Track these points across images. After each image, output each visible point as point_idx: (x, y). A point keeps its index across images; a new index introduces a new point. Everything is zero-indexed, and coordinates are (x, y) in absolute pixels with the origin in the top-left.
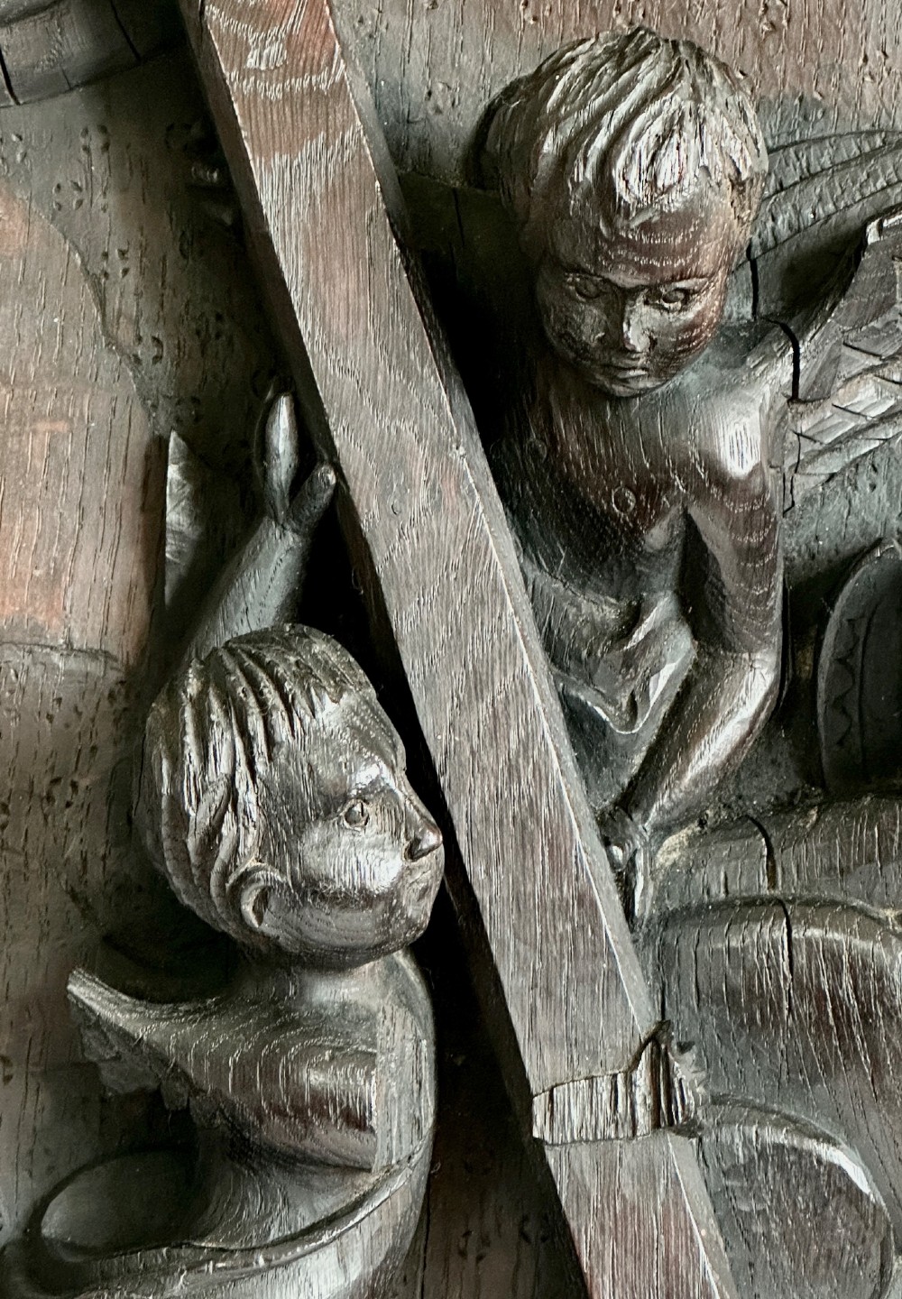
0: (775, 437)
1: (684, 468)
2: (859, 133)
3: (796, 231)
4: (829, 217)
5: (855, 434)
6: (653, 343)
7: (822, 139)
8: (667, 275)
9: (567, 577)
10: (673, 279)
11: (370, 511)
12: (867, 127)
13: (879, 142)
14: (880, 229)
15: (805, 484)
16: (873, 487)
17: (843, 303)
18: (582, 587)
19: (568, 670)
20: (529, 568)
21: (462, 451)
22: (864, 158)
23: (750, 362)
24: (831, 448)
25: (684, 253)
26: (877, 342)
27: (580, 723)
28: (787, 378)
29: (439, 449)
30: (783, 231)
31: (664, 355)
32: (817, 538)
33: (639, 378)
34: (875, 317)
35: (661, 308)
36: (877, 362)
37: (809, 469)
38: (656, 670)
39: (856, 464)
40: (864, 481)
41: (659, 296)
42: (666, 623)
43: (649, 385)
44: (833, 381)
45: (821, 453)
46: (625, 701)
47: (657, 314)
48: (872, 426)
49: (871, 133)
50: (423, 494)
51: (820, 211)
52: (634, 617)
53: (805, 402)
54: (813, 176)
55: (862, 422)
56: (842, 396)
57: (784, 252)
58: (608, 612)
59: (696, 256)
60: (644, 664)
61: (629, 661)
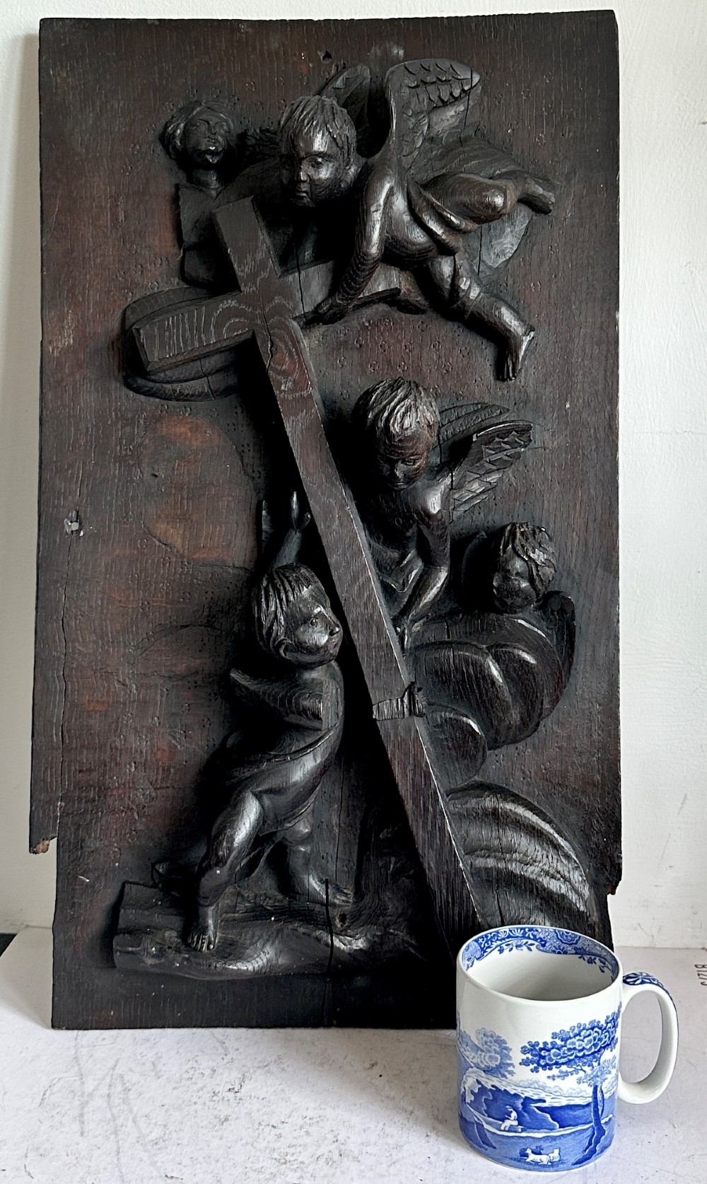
0: (446, 500)
1: (418, 513)
2: (473, 404)
3: (454, 435)
4: (463, 431)
5: (472, 498)
6: (405, 475)
7: (462, 406)
8: (408, 455)
9: (384, 544)
10: (410, 456)
11: (321, 528)
12: (476, 402)
13: (480, 407)
14: (477, 437)
15: (456, 514)
16: (479, 513)
17: (466, 459)
18: (388, 547)
19: (383, 573)
20: (373, 543)
21: (349, 508)
22: (475, 411)
23: (438, 478)
24: (465, 502)
25: (412, 448)
26: (479, 470)
27: (387, 590)
28: (449, 483)
29: (342, 507)
30: (450, 436)
31: (409, 478)
32: (462, 529)
33: (401, 485)
34: (477, 463)
35: (406, 464)
36: (479, 476)
37: (458, 509)
38: (411, 572)
39: (474, 506)
40: (476, 512)
41: (405, 461)
42: (414, 558)
43: (405, 487)
44: (464, 482)
45: (461, 504)
46: (401, 582)
47: (405, 467)
48: (478, 495)
49: (477, 404)
50: (337, 522)
51: (461, 429)
52: (403, 557)
53: (455, 489)
54: (459, 418)
55: (475, 494)
56: (468, 486)
57: (450, 442)
58: (396, 555)
59: (416, 449)
60: (407, 571)
61: (402, 570)
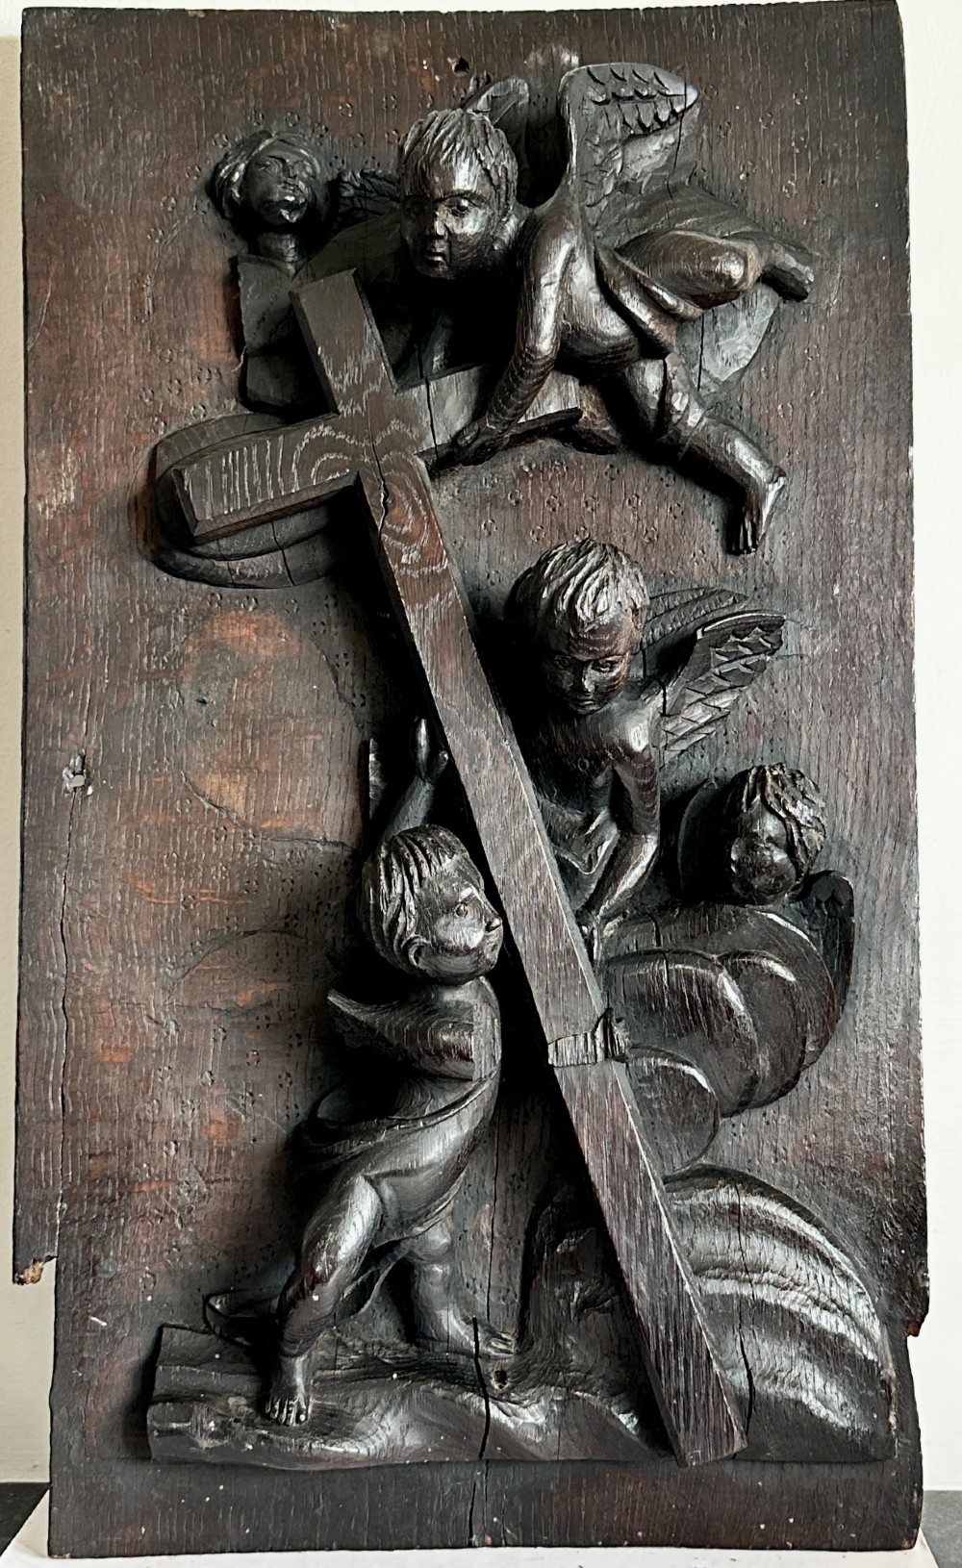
0: (655, 733)
1: (612, 748)
2: (692, 589)
3: (663, 635)
4: (679, 628)
5: (692, 731)
6: (597, 687)
7: (675, 593)
8: (603, 655)
9: (558, 802)
10: (606, 656)
11: (464, 770)
12: (695, 586)
13: (701, 593)
14: (703, 633)
15: (668, 756)
16: (702, 757)
17: (686, 668)
18: (565, 806)
19: (559, 845)
20: (540, 798)
21: (507, 742)
22: (696, 600)
23: (643, 697)
24: (682, 738)
25: (610, 644)
26: (703, 687)
27: (564, 868)
28: (660, 704)
29: (496, 743)
30: (657, 636)
31: (602, 693)
32: (676, 781)
33: (590, 705)
34: (701, 675)
35: (600, 671)
36: (702, 697)
37: (671, 748)
38: (601, 844)
39: (694, 745)
40: (698, 754)
41: (599, 665)
42: (605, 821)
43: (595, 708)
44: (683, 704)
45: (677, 740)
46: (586, 859)
47: (598, 674)
48: (701, 727)
49: (697, 589)
50: (489, 763)
51: (674, 626)
52: (589, 820)
53: (669, 716)
54: (670, 610)
55: (696, 725)
56: (686, 714)
57: (658, 646)
58: (578, 818)
59: (616, 645)
60: (595, 841)
61: (588, 839)
